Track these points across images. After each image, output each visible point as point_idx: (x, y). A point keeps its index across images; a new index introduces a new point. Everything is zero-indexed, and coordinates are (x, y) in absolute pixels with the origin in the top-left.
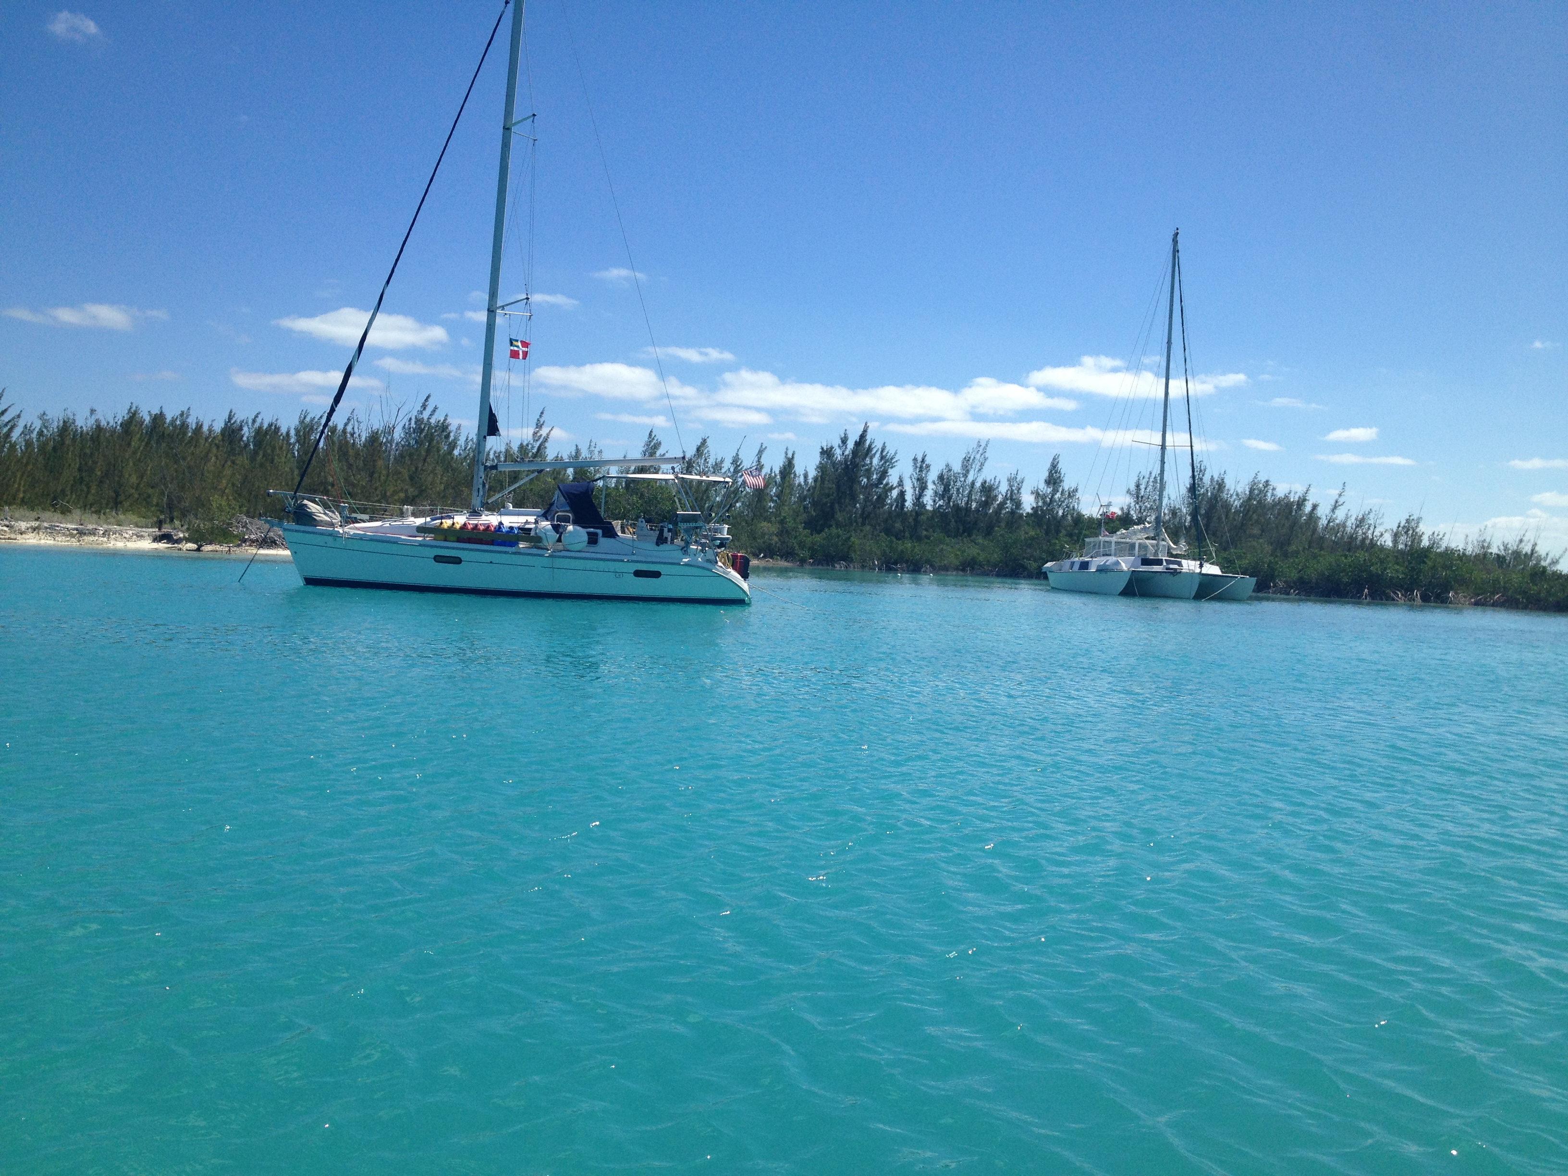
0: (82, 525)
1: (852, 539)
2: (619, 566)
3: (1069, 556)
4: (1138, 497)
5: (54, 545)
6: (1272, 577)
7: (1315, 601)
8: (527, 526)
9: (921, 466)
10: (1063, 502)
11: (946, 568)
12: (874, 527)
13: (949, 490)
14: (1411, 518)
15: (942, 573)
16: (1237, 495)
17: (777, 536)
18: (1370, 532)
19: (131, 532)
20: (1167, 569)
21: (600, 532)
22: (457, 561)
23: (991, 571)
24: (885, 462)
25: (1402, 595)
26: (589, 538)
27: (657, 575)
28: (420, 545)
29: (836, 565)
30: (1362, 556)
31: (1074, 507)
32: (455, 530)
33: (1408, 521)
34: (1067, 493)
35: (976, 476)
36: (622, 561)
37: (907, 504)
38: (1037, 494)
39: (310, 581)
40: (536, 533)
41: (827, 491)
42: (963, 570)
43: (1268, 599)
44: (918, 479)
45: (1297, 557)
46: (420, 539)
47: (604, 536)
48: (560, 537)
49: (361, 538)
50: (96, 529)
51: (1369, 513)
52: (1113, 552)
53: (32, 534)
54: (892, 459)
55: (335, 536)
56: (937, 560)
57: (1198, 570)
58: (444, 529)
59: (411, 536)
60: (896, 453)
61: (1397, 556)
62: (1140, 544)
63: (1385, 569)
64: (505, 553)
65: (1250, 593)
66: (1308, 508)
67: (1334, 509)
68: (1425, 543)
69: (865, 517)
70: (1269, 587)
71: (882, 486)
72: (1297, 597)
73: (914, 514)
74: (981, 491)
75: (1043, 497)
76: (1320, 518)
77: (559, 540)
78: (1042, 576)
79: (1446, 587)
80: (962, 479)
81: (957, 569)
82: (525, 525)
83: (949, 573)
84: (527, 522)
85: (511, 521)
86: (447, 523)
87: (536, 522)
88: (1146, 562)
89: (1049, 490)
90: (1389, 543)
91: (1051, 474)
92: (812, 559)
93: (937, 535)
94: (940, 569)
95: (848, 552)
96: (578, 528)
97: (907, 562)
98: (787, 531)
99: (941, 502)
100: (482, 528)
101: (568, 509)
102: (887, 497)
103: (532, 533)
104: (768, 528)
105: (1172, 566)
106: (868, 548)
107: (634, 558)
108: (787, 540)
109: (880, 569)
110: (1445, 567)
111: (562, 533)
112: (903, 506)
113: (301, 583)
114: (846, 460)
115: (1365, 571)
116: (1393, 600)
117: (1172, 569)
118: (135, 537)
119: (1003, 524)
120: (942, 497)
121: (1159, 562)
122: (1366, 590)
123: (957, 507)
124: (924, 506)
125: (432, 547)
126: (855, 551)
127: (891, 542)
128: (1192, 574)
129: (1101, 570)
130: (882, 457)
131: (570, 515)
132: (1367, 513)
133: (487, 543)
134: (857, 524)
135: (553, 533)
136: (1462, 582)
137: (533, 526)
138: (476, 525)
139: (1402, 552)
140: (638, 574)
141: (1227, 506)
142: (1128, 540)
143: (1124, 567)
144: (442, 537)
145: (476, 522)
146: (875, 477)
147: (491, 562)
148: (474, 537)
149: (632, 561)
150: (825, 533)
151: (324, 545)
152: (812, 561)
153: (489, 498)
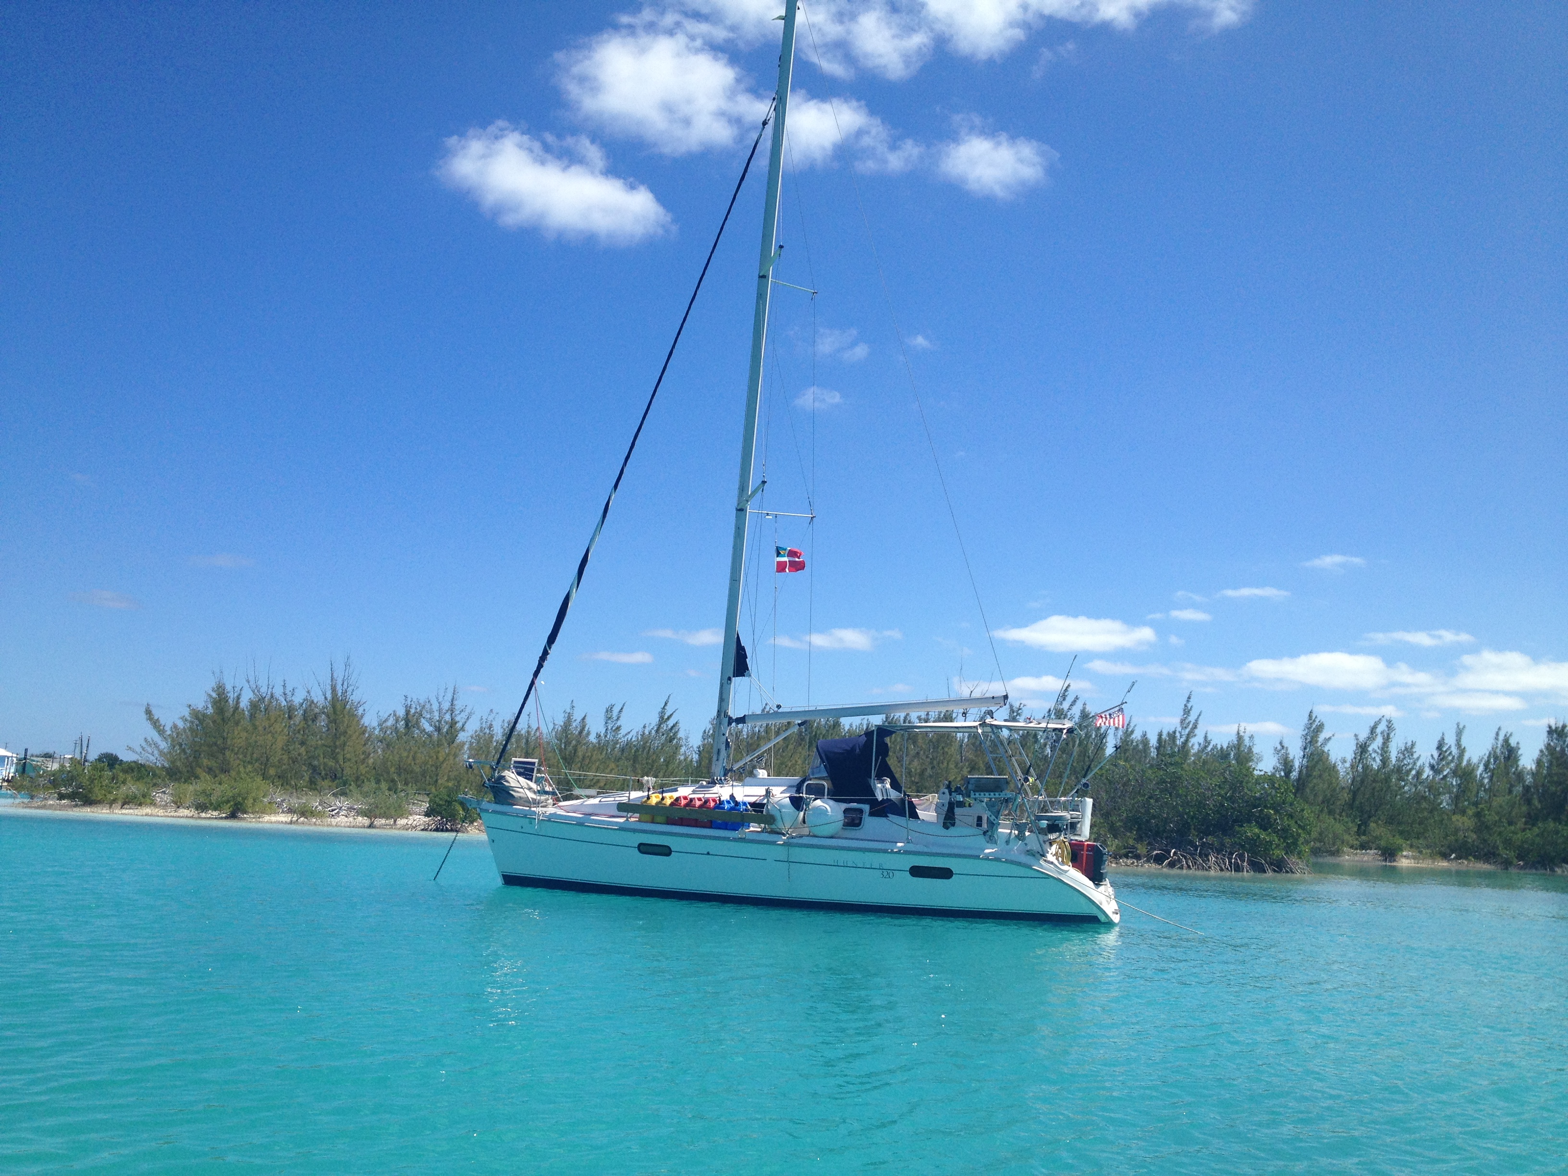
2: (889, 860)
17: (1474, 832)
21: (866, 808)
22: (666, 851)
26: (846, 818)
27: (945, 873)
28: (621, 829)
29: (1556, 869)
32: (665, 808)
36: (895, 852)
39: (510, 880)
40: (768, 810)
46: (621, 820)
47: (872, 814)
48: (802, 816)
49: (552, 820)
55: (534, 817)
58: (652, 807)
59: (610, 816)
64: (727, 839)
77: (801, 821)
82: (760, 799)
85: (747, 793)
86: (655, 798)
92: (1523, 860)
96: (833, 803)
100: (697, 804)
101: (825, 774)
103: (763, 811)
107: (911, 847)
108: (1487, 837)
111: (806, 810)
113: (500, 881)
125: (634, 831)
131: (825, 783)
133: (719, 827)
135: (792, 809)
140: (917, 872)
144: (649, 818)
147: (708, 853)
148: (686, 816)
149: (907, 852)
150: (1539, 828)
151: (519, 829)
152: (1521, 863)
153: (736, 761)
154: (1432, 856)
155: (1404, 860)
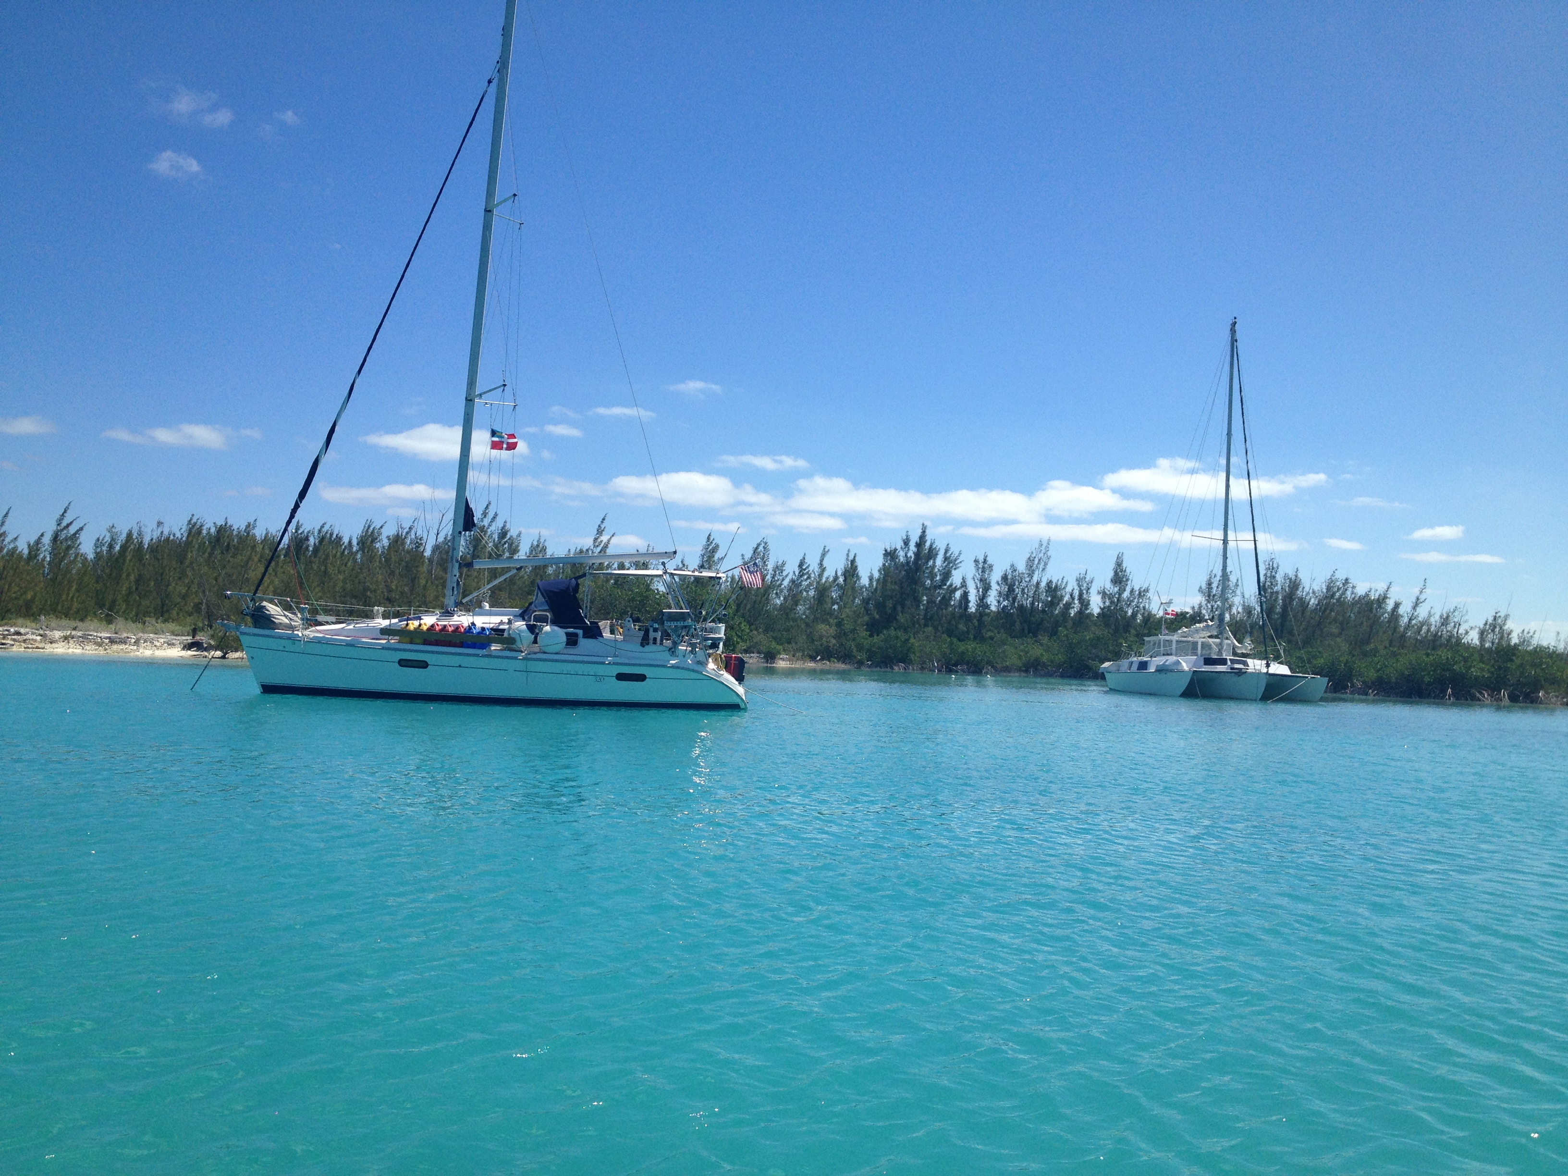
0: (116, 633)
1: (912, 640)
2: (600, 670)
3: (1128, 655)
4: (1209, 596)
5: (83, 654)
6: (1350, 678)
7: (1395, 702)
8: (501, 627)
9: (984, 567)
10: (1132, 601)
11: (1007, 670)
12: (936, 629)
13: (1014, 590)
14: (1497, 615)
15: (1005, 674)
16: (1314, 592)
17: (835, 638)
18: (1456, 630)
19: (162, 640)
20: (1232, 669)
21: (580, 632)
22: (424, 665)
23: (1055, 672)
24: (949, 563)
25: (1488, 695)
26: (567, 639)
27: (641, 678)
28: (383, 648)
29: (895, 667)
30: (1444, 654)
31: (1144, 608)
32: (422, 632)
33: (1495, 618)
34: (1137, 592)
35: (1040, 576)
36: (603, 663)
37: (971, 605)
38: (1104, 594)
39: (268, 689)
40: (509, 634)
41: (889, 593)
42: (1027, 671)
43: (1344, 700)
44: (981, 580)
45: (1375, 656)
46: (384, 642)
47: (585, 636)
48: (536, 638)
49: (318, 641)
50: (128, 638)
51: (1454, 611)
52: (1174, 651)
53: (63, 644)
54: (956, 560)
55: (293, 639)
56: (999, 660)
57: (1264, 670)
58: (410, 632)
59: (373, 639)
60: (960, 554)
61: (1481, 652)
62: (1203, 643)
63: (1470, 667)
64: (477, 655)
65: (1321, 693)
66: (1390, 605)
67: (1417, 604)
68: (1515, 640)
69: (928, 620)
70: (1346, 687)
71: (945, 587)
72: (1376, 697)
73: (978, 615)
74: (1047, 591)
75: (1111, 596)
76: (1402, 617)
77: (535, 641)
78: (1100, 677)
79: (1536, 685)
80: (1027, 579)
81: (1019, 670)
82: (499, 626)
83: (1012, 674)
84: (501, 623)
85: (484, 621)
86: (413, 625)
87: (510, 622)
88: (1209, 661)
89: (1116, 589)
90: (1476, 641)
91: (1116, 573)
92: (870, 661)
93: (1002, 635)
94: (1001, 670)
95: (907, 654)
96: (556, 628)
97: (968, 663)
98: (844, 633)
99: (1006, 603)
100: (450, 629)
101: (547, 608)
102: (950, 598)
103: (506, 634)
104: (825, 630)
105: (1236, 666)
106: (928, 650)
107: (618, 660)
108: (844, 642)
109: (940, 671)
110: (1534, 665)
111: (537, 634)
112: (967, 607)
113: (258, 690)
114: (908, 563)
115: (1448, 669)
116: (1479, 700)
117: (1237, 669)
118: (166, 645)
119: (1070, 624)
120: (1007, 597)
121: (1223, 662)
122: (1449, 690)
123: (1021, 607)
124: (988, 606)
125: (396, 650)
126: (914, 653)
127: (951, 643)
128: (1258, 674)
129: (1161, 670)
130: (946, 559)
131: (548, 614)
132: (1452, 610)
133: (469, 647)
134: (920, 625)
135: (529, 634)
136: (1553, 682)
137: (506, 627)
138: (445, 626)
139: (1489, 650)
140: (621, 677)
141: (1303, 604)
142: (1190, 639)
143: (1185, 666)
144: (408, 639)
145: (446, 623)
146: (938, 578)
147: (460, 666)
148: (443, 639)
149: (614, 664)
150: (884, 634)
151: (282, 649)
152: (869, 663)
153: (464, 597)
154: (802, 658)
155: (781, 662)
